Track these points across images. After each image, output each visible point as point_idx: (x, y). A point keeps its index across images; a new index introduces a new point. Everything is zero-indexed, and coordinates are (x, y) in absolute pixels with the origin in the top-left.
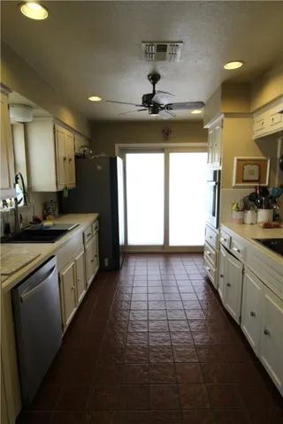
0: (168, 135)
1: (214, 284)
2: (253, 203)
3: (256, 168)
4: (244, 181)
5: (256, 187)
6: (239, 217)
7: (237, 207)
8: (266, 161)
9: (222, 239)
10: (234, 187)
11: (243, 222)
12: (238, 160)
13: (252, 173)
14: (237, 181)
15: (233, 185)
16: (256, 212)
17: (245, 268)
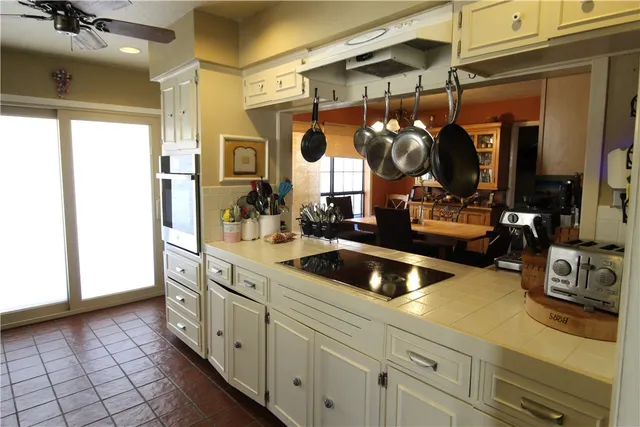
0: (65, 83)
1: (197, 350)
2: (252, 207)
3: (250, 153)
4: (237, 174)
5: (253, 183)
6: (235, 231)
7: (232, 216)
8: (264, 143)
9: (212, 271)
10: (223, 183)
11: (240, 238)
12: (227, 140)
13: (246, 161)
14: (226, 174)
15: (221, 179)
16: (258, 220)
17: (270, 311)
